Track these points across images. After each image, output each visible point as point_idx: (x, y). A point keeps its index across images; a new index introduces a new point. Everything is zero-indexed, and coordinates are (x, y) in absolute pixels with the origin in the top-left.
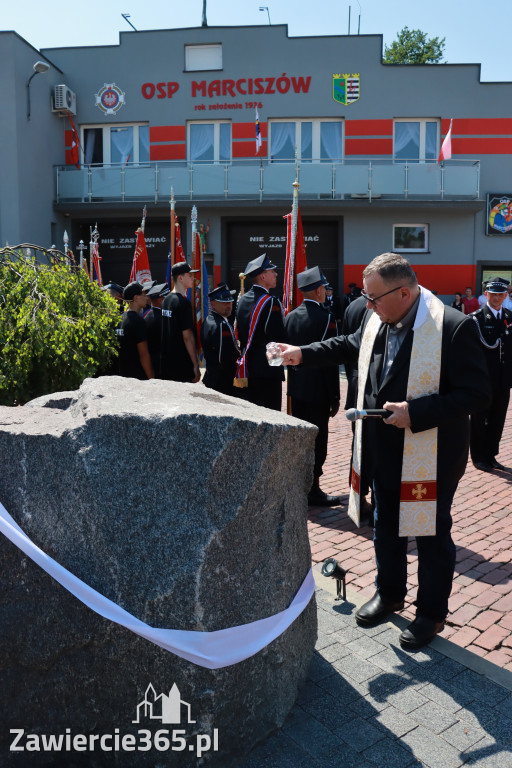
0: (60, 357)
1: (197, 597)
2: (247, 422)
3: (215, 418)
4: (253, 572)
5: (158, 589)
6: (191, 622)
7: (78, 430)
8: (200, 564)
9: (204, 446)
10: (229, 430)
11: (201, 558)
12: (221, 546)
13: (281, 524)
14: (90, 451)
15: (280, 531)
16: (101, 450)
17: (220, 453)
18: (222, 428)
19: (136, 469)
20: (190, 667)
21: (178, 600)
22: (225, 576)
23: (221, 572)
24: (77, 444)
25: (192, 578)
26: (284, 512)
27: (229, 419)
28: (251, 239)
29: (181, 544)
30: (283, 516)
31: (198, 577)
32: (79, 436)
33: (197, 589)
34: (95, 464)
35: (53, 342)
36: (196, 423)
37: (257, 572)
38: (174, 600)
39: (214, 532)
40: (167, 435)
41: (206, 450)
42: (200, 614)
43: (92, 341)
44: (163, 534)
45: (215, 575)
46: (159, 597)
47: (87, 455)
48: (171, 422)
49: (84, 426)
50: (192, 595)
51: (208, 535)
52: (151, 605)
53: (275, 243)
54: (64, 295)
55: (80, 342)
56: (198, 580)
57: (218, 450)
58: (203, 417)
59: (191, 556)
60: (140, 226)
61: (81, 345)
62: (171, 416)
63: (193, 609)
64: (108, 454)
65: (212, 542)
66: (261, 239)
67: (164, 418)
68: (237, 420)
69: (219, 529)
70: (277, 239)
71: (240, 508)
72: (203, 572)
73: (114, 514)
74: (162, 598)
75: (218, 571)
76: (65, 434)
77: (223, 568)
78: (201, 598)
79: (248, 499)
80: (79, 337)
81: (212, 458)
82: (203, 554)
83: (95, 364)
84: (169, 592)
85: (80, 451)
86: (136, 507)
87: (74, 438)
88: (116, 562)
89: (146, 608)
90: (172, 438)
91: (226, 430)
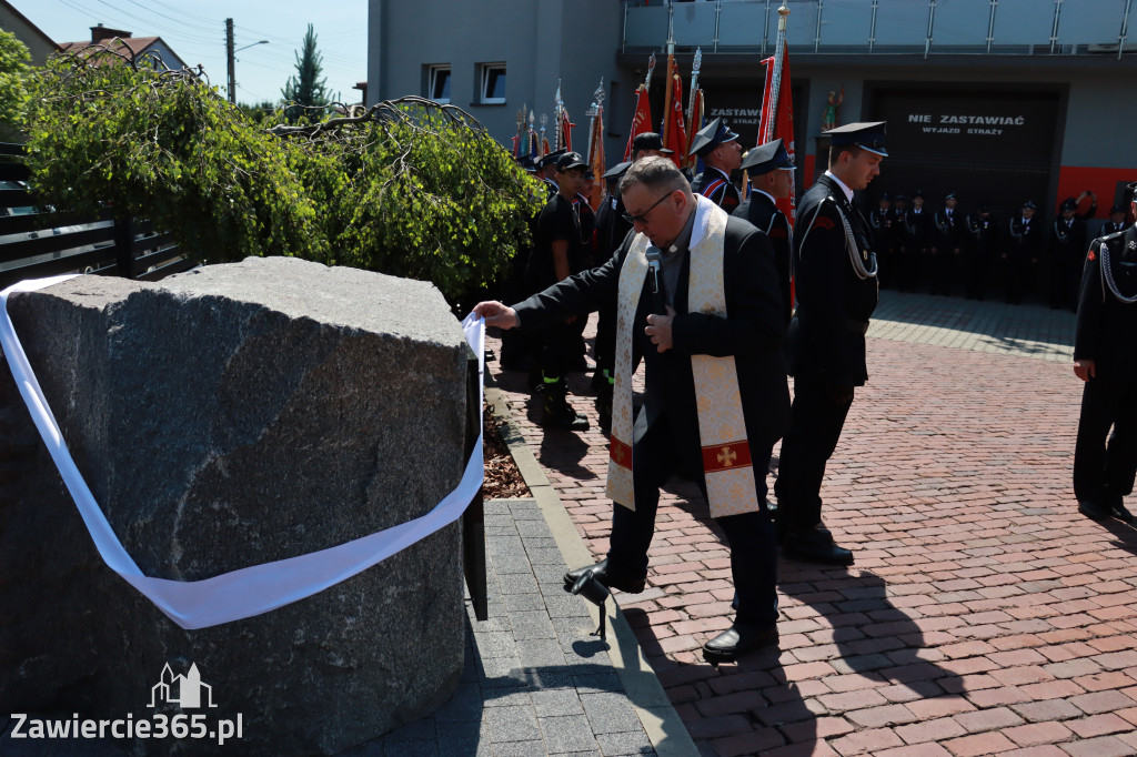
0: (417, 249)
1: (176, 529)
2: (277, 314)
3: (239, 303)
4: (295, 524)
5: (141, 512)
6: (166, 562)
7: (116, 305)
8: (186, 489)
9: (221, 339)
10: (252, 320)
11: (188, 482)
12: (226, 475)
13: (371, 475)
14: (120, 332)
15: (364, 484)
16: (132, 331)
17: (236, 351)
18: (243, 318)
19: (158, 359)
20: (163, 621)
21: (157, 530)
22: (230, 516)
23: (222, 509)
24: (110, 321)
25: (175, 506)
26: (376, 458)
27: (256, 307)
28: (911, 117)
29: (175, 461)
30: (375, 463)
31: (181, 506)
32: (116, 313)
33: (176, 522)
34: (119, 347)
35: (411, 230)
36: (219, 308)
37: (301, 528)
38: (154, 530)
39: (213, 452)
40: (189, 320)
41: (223, 344)
42: (177, 555)
43: (471, 232)
44: (164, 445)
45: (212, 511)
46: (140, 521)
47: (115, 335)
48: (195, 302)
49: (125, 301)
50: (171, 528)
51: (204, 456)
52: (132, 529)
53: (949, 126)
54: (450, 168)
55: (453, 234)
56: (179, 511)
57: (234, 348)
58: (228, 300)
59: (182, 477)
60: (644, 82)
61: (455, 237)
62: (196, 296)
63: (169, 547)
64: (137, 337)
65: (209, 465)
66: (926, 119)
67: (190, 298)
68: (267, 309)
69: (225, 450)
70: (954, 119)
71: (265, 430)
72: (189, 501)
73: (124, 410)
74: (142, 525)
75: (216, 506)
76: (107, 307)
77: (226, 505)
78: (179, 534)
79: (280, 420)
80: (455, 225)
81: (227, 355)
82: (192, 478)
83: (469, 265)
84: (149, 519)
85: (110, 330)
86: (149, 406)
87: (110, 314)
88: (113, 470)
89: (128, 532)
90: (193, 324)
91: (248, 321)
